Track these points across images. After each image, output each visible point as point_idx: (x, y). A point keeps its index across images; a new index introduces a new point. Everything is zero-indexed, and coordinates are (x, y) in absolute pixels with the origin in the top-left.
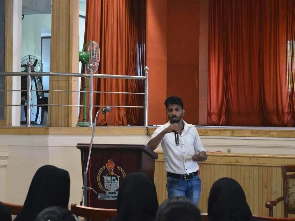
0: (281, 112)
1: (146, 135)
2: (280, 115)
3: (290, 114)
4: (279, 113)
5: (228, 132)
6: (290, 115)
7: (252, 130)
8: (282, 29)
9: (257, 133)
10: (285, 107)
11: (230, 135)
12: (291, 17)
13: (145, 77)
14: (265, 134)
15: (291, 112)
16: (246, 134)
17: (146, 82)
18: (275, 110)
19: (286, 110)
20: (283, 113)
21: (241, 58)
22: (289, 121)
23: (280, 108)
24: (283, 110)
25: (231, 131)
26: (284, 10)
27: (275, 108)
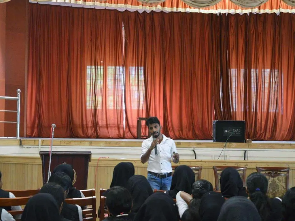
0: (85, 127)
1: (19, 145)
2: (85, 129)
3: (93, 127)
4: (83, 127)
5: (87, 143)
6: (93, 129)
7: (106, 142)
8: (87, 57)
9: (110, 144)
10: (89, 122)
11: (88, 145)
12: (94, 47)
13: (18, 98)
14: (116, 144)
15: (94, 126)
16: (101, 144)
17: (18, 102)
18: (81, 125)
19: (90, 124)
20: (87, 127)
21: (52, 79)
22: (93, 134)
23: (85, 123)
24: (87, 124)
25: (89, 142)
26: (89, 41)
27: (81, 123)
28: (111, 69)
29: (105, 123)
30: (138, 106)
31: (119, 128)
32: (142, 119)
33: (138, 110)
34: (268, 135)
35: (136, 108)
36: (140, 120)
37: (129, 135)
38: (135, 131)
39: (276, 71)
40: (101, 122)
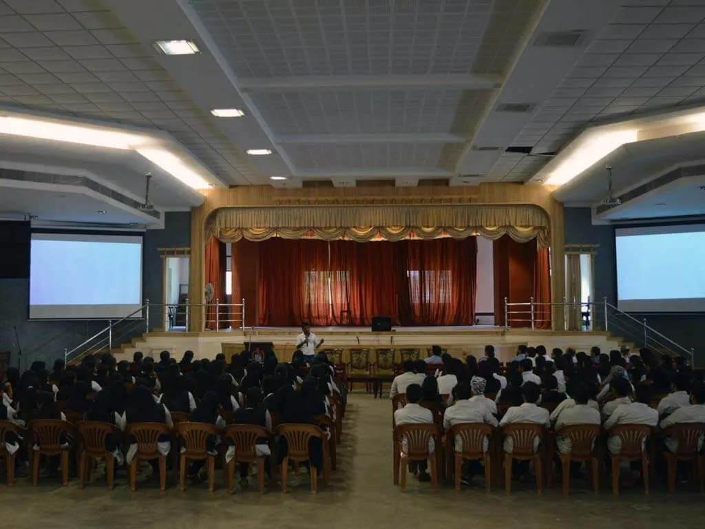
4: (301, 317)
8: (303, 264)
10: (305, 314)
15: (309, 317)
23: (302, 314)
27: (299, 314)
28: (322, 273)
29: (317, 314)
30: (342, 301)
31: (327, 319)
32: (345, 311)
33: (342, 304)
34: (439, 321)
35: (340, 303)
36: (342, 312)
37: (335, 323)
38: (339, 321)
39: (450, 272)
40: (314, 314)
